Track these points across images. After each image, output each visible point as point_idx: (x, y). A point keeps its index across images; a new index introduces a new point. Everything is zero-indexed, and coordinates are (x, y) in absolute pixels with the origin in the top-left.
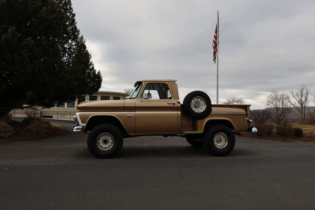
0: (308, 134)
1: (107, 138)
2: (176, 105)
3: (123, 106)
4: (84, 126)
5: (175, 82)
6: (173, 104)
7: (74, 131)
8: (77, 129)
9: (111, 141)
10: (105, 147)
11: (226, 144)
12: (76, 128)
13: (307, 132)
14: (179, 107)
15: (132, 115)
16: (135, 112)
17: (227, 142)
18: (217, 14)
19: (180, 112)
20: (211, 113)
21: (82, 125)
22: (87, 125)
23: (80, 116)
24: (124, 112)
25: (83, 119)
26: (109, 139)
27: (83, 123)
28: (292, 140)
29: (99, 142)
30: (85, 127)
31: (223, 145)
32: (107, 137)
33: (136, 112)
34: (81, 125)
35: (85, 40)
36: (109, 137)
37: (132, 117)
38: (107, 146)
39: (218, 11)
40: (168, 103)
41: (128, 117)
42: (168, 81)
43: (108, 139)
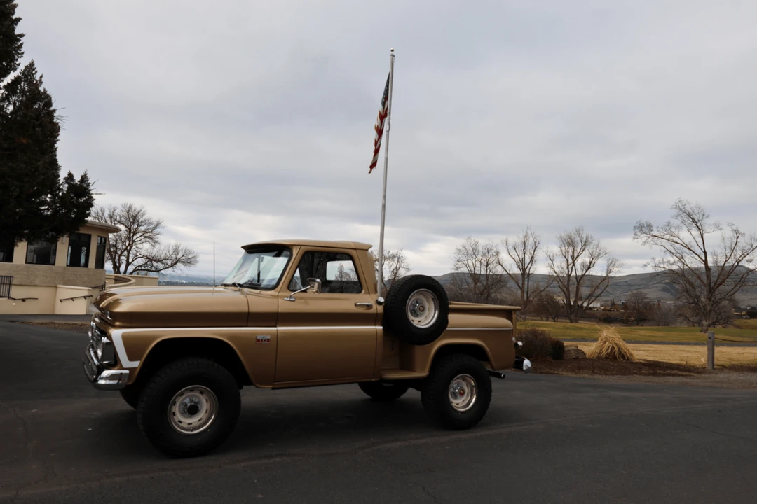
0: (573, 352)
1: (194, 399)
2: (373, 310)
3: (247, 311)
4: (135, 369)
5: (367, 250)
6: (368, 306)
7: (102, 382)
8: (111, 377)
9: (205, 406)
10: (189, 424)
11: (474, 400)
12: (106, 373)
13: (571, 348)
14: (380, 314)
15: (268, 337)
16: (275, 326)
17: (475, 397)
18: (390, 57)
19: (381, 328)
20: (447, 329)
21: (128, 364)
22: (143, 367)
23: (125, 339)
24: (247, 326)
25: (133, 347)
26: (200, 402)
27: (131, 358)
28: (550, 369)
29: (173, 410)
30: (138, 370)
31: (466, 402)
32: (196, 396)
33: (280, 328)
34: (124, 366)
35: (41, 77)
36: (200, 395)
37: (268, 340)
38: (194, 420)
39: (392, 51)
40: (356, 305)
41: (258, 340)
42: (354, 247)
43: (197, 400)
